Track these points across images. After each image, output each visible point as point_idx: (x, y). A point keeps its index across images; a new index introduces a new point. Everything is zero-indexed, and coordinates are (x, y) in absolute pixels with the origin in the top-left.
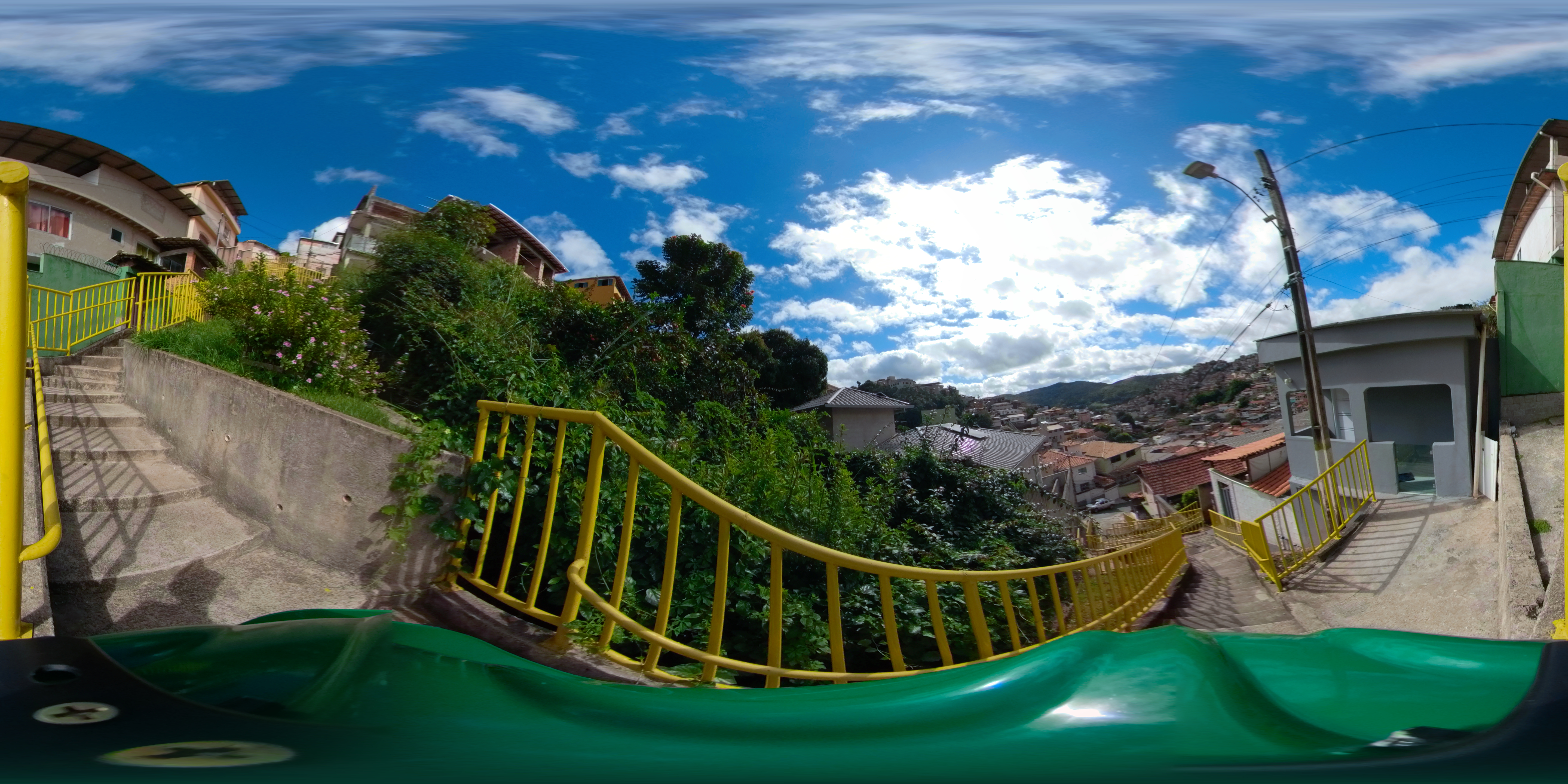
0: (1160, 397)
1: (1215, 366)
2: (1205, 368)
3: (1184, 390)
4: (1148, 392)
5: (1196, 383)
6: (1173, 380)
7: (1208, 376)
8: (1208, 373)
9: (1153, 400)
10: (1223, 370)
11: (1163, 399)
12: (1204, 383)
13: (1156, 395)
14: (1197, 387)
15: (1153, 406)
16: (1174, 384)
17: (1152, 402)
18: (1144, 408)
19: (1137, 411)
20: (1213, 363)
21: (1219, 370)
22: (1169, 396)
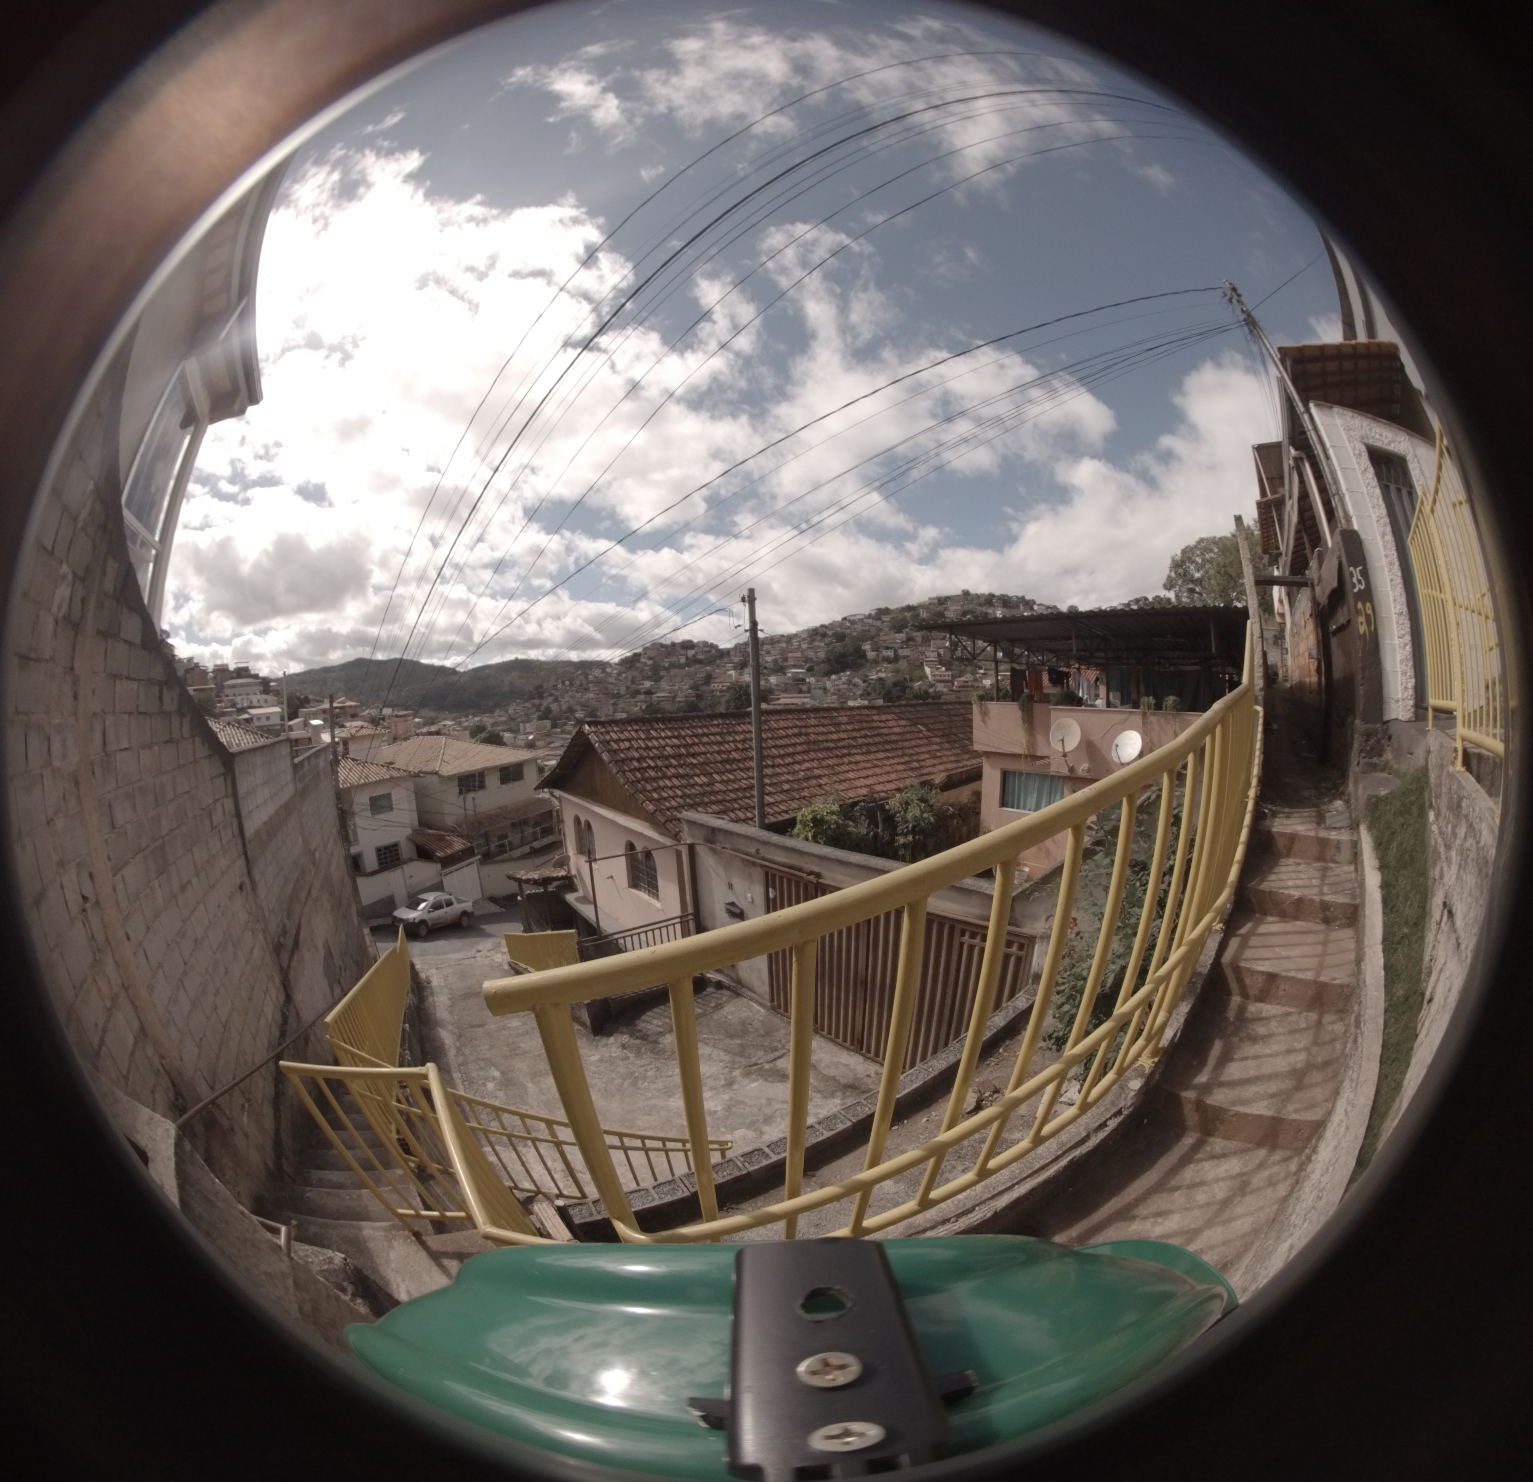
0: (564, 707)
1: (691, 653)
2: (669, 654)
3: (618, 696)
4: (539, 692)
5: (647, 684)
6: (597, 672)
7: (674, 671)
8: (672, 665)
9: (548, 710)
10: (710, 662)
11: (571, 710)
12: (663, 684)
13: (556, 700)
14: (649, 693)
15: (547, 723)
16: (598, 682)
17: (546, 715)
18: (529, 727)
19: (511, 731)
20: (688, 645)
21: (700, 662)
22: (584, 706)
